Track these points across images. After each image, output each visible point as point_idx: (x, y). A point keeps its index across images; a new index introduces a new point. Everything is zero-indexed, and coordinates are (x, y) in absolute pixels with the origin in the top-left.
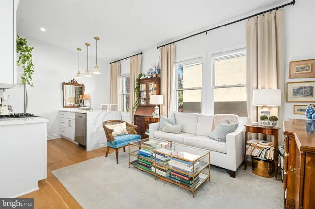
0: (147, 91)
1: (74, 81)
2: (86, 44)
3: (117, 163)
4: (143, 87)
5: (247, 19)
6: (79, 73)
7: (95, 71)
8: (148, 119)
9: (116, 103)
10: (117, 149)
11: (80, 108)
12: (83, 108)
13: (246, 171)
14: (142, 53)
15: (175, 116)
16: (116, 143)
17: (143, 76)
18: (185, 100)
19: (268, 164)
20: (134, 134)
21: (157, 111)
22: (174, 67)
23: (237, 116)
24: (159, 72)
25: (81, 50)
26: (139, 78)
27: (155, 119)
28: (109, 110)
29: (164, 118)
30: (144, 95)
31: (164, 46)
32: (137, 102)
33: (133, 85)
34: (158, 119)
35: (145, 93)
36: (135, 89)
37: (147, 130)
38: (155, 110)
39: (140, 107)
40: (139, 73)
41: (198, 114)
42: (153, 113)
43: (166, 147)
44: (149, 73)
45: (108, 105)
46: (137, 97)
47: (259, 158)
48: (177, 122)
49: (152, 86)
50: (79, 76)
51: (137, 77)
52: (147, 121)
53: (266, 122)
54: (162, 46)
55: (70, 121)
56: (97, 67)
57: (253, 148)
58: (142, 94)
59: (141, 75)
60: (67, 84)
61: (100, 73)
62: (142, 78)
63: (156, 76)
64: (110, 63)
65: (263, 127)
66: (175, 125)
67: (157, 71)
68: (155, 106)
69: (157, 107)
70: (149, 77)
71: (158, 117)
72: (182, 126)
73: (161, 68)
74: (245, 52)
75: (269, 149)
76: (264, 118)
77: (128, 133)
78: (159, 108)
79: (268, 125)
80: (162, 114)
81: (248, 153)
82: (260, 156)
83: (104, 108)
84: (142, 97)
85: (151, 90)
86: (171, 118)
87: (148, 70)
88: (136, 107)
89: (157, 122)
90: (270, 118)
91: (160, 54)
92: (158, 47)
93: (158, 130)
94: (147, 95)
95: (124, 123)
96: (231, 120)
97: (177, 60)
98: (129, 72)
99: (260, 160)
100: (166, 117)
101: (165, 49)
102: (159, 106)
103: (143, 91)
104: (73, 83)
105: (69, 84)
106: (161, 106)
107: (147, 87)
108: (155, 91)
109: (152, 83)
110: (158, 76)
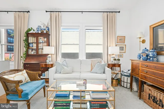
0: (37, 43)
5: (103, 13)
8: (43, 65)
10: (29, 101)
19: (117, 80)
20: (38, 80)
22: (61, 28)
26: (28, 32)
32: (25, 51)
35: (35, 45)
38: (48, 58)
44: (38, 29)
47: (115, 78)
49: (41, 39)
52: (42, 67)
54: (51, 11)
57: (112, 74)
58: (31, 45)
59: (30, 30)
62: (32, 32)
69: (49, 56)
70: (39, 32)
73: (50, 27)
74: (102, 28)
76: (115, 60)
77: (30, 81)
85: (40, 43)
93: (56, 73)
94: (37, 46)
97: (63, 25)
101: (53, 14)
103: (32, 43)
107: (37, 40)
108: (46, 44)
109: (42, 37)
110: (48, 32)
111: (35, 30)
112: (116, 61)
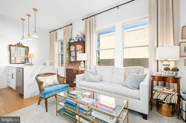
0: (76, 51)
1: (20, 44)
2: (27, 15)
3: (47, 111)
4: (72, 48)
6: (23, 37)
7: (34, 35)
8: (76, 71)
9: (54, 60)
10: (46, 99)
11: (25, 64)
12: (27, 64)
13: (152, 111)
14: (71, 24)
15: (96, 69)
16: (45, 94)
17: (72, 40)
18: (101, 58)
19: (171, 106)
20: (64, 83)
21: (83, 65)
22: (95, 33)
23: (143, 67)
24: (84, 37)
25: (24, 20)
26: (70, 42)
27: (81, 71)
28: (48, 65)
29: (88, 71)
30: (73, 53)
31: (87, 18)
32: (68, 59)
33: (65, 47)
34: (83, 71)
35: (74, 52)
36: (67, 50)
37: (75, 79)
38: (81, 65)
39: (70, 62)
40: (70, 38)
41: (113, 66)
42: (80, 67)
43: (90, 97)
44: (76, 38)
45: (47, 61)
46: (68, 55)
48: (98, 73)
49: (79, 47)
50: (23, 40)
51: (68, 41)
52: (75, 73)
53: (170, 72)
54: (86, 18)
55: (12, 74)
56: (35, 32)
57: (159, 93)
58: (72, 53)
59: (71, 40)
60: (13, 46)
61: (38, 37)
62: (72, 41)
63: (82, 40)
64: (50, 32)
65: (166, 76)
66: (96, 76)
67: (82, 36)
68: (81, 61)
69: (82, 62)
70: (77, 41)
71: (83, 69)
72: (101, 76)
73: (85, 34)
74: (147, 20)
75: (174, 95)
76: (167, 69)
77: (59, 83)
78: (84, 63)
79: (172, 75)
80: (86, 68)
81: (155, 97)
82: (165, 100)
83: (45, 64)
84: (72, 56)
85: (78, 50)
86: (92, 70)
87: (76, 36)
88: (68, 63)
89: (83, 73)
90: (172, 69)
91: (84, 24)
92: (83, 20)
93: (83, 80)
94: (76, 54)
95: (56, 75)
96: (139, 71)
97: (97, 29)
98: (63, 38)
99: (164, 103)
100: (89, 70)
101: (88, 20)
102: (84, 61)
103: (73, 51)
104: (19, 45)
105: (15, 46)
106: (85, 61)
107: (75, 48)
108: (81, 51)
109: (79, 45)
110: (83, 40)
111: (75, 39)
112: (167, 72)
